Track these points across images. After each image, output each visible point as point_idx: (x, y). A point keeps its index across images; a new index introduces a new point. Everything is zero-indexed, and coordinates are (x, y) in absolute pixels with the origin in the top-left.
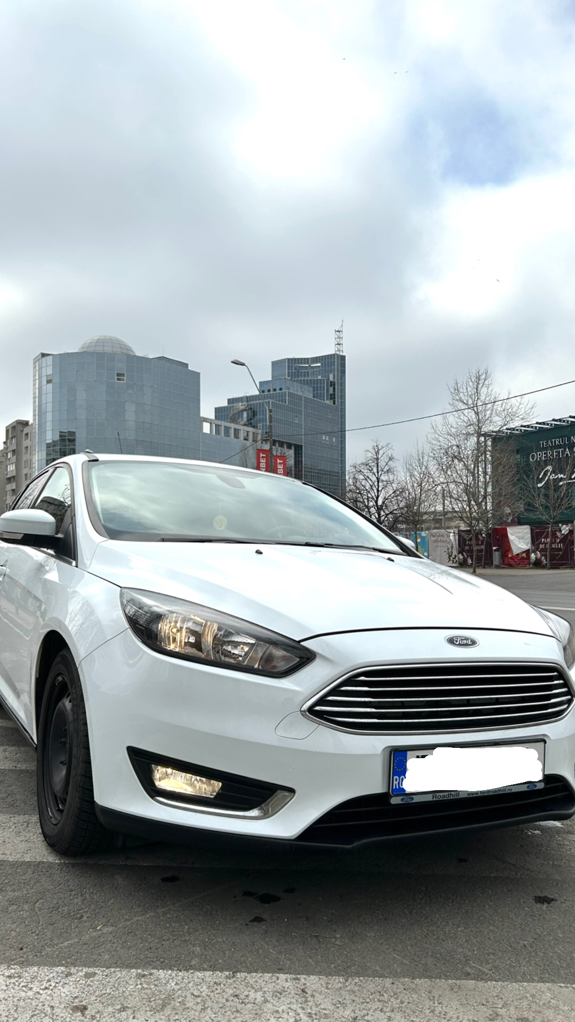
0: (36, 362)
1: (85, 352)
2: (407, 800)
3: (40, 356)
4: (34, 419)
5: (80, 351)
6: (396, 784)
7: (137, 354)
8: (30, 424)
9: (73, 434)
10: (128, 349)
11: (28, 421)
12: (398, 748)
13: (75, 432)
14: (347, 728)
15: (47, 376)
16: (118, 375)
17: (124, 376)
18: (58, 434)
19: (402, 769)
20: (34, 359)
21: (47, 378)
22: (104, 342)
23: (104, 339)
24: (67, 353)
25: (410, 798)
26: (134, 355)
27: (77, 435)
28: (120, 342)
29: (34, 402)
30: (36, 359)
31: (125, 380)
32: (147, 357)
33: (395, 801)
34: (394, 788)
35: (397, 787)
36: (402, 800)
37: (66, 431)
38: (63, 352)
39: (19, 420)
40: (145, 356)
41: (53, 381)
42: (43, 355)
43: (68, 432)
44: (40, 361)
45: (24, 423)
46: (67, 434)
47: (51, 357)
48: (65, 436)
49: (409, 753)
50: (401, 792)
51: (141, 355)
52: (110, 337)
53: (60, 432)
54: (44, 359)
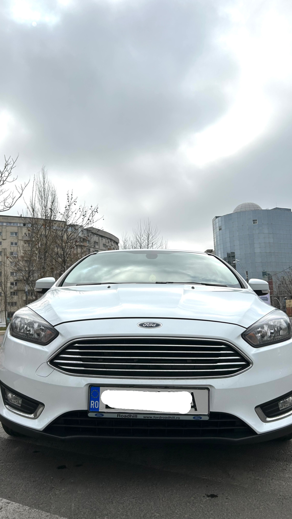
0: (213, 221)
1: (236, 212)
2: (99, 416)
3: (215, 218)
4: (215, 249)
5: (234, 212)
6: (92, 406)
7: (263, 209)
8: (213, 251)
9: (234, 253)
10: (258, 207)
11: (212, 250)
12: (93, 384)
13: (234, 252)
14: (67, 372)
15: (219, 227)
16: (253, 221)
17: (257, 221)
18: (226, 254)
19: (97, 397)
20: (213, 220)
21: (219, 228)
22: (245, 206)
23: (245, 204)
24: (228, 214)
25: (101, 414)
26: (261, 209)
27: (236, 254)
28: (253, 205)
29: (214, 240)
30: (214, 220)
31: (257, 223)
32: (268, 209)
33: (91, 415)
34: (91, 407)
35: (93, 407)
36: (96, 415)
37: (230, 252)
38: (226, 214)
39: (208, 250)
40: (267, 209)
41: (222, 229)
42: (217, 217)
43: (231, 252)
44: (215, 220)
45: (211, 251)
46: (230, 254)
47: (220, 217)
48: (230, 255)
49: (101, 388)
50: (96, 410)
51: (265, 209)
52: (248, 203)
53: (227, 253)
54: (217, 219)
